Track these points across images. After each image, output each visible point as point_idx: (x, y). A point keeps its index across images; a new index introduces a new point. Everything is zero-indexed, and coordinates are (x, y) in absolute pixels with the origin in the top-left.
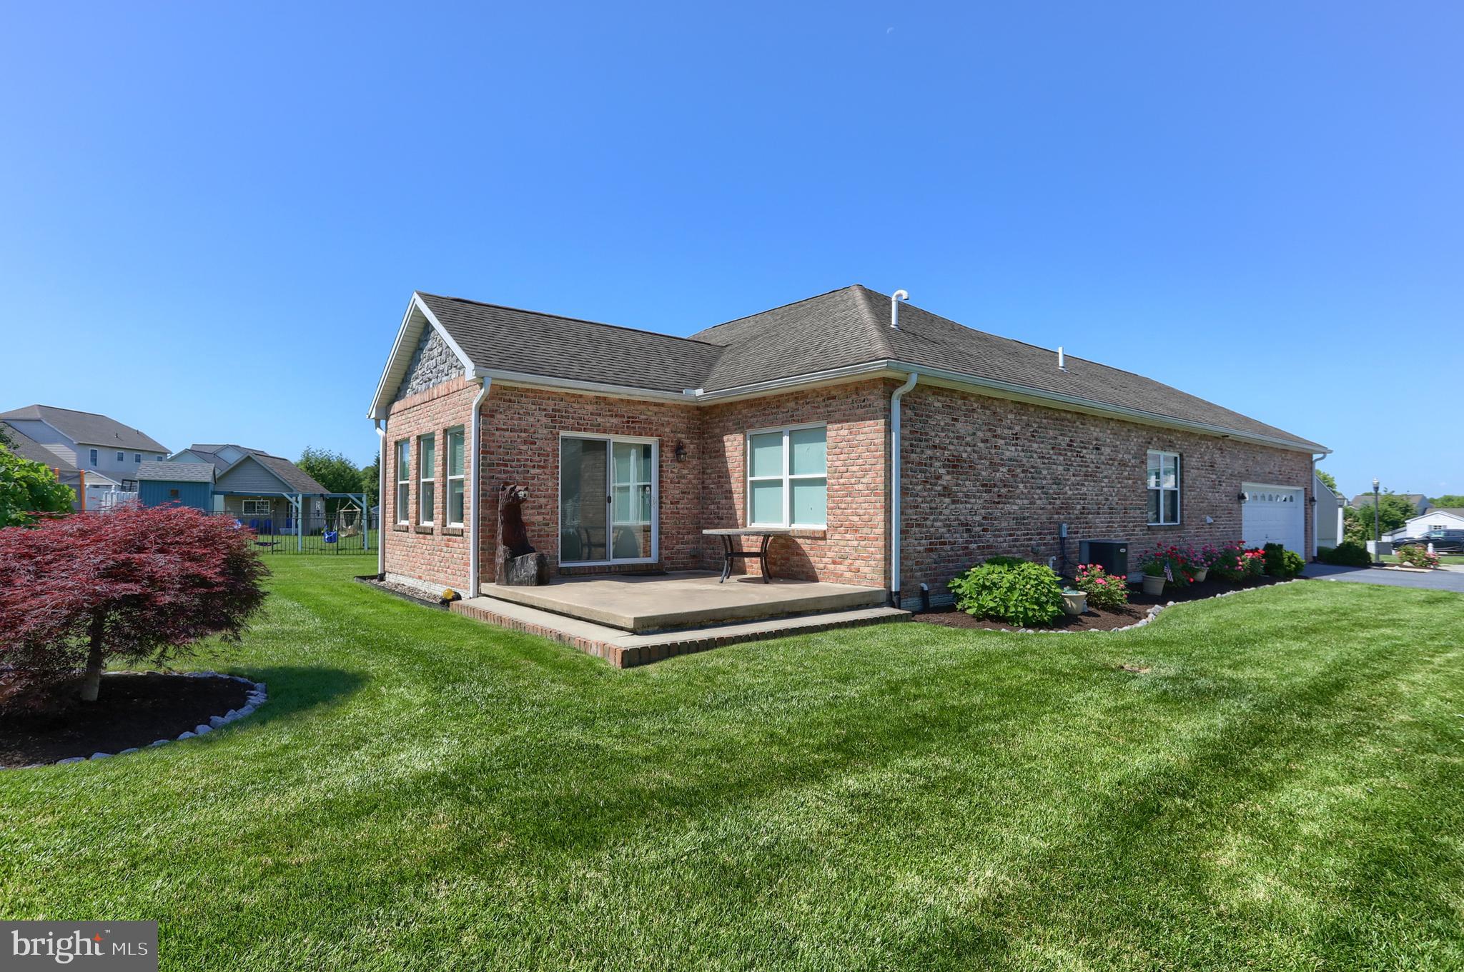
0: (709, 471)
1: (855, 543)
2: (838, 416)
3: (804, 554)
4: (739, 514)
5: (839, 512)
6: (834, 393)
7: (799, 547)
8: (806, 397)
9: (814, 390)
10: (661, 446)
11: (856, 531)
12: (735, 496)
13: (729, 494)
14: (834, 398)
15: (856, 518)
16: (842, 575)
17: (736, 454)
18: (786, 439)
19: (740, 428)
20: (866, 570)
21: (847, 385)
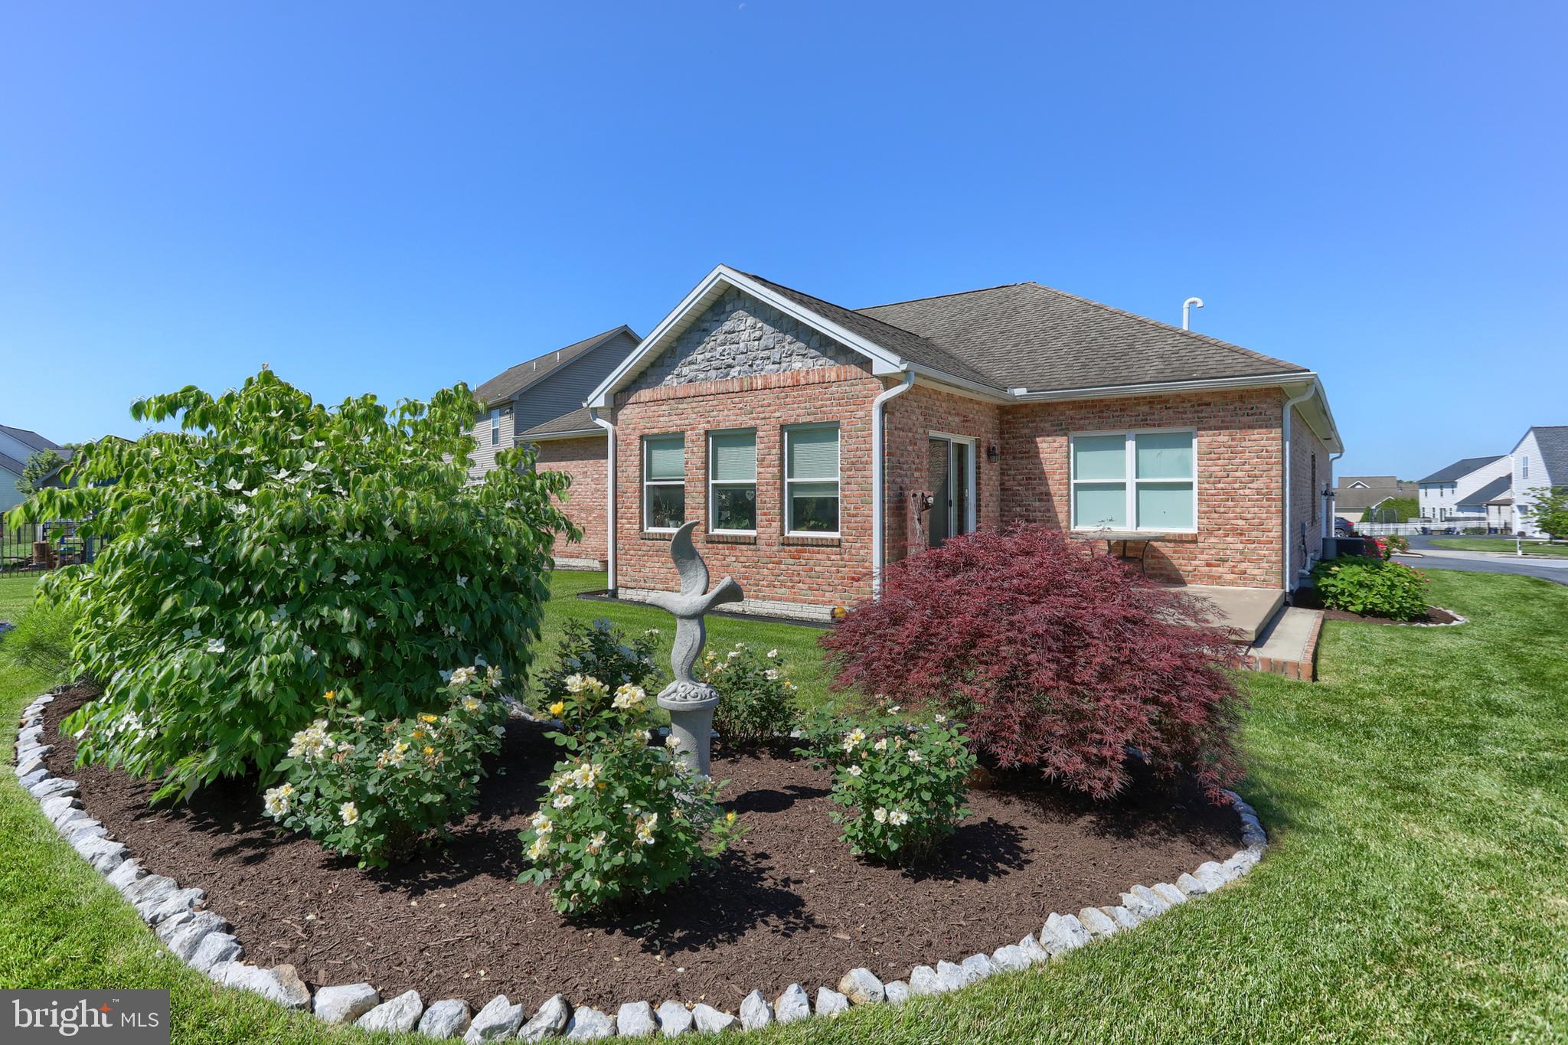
0: (1012, 472)
1: (1241, 546)
2: (1213, 422)
3: (1163, 557)
4: (1061, 517)
5: (1216, 516)
6: (1207, 399)
7: (1155, 550)
8: (1167, 401)
9: (1178, 396)
10: (978, 447)
11: (1241, 534)
12: (1056, 499)
13: (1046, 497)
14: (1208, 404)
15: (1241, 522)
16: (1220, 577)
17: (1057, 455)
18: (1131, 445)
19: (1061, 429)
20: (1256, 572)
21: (1226, 393)
